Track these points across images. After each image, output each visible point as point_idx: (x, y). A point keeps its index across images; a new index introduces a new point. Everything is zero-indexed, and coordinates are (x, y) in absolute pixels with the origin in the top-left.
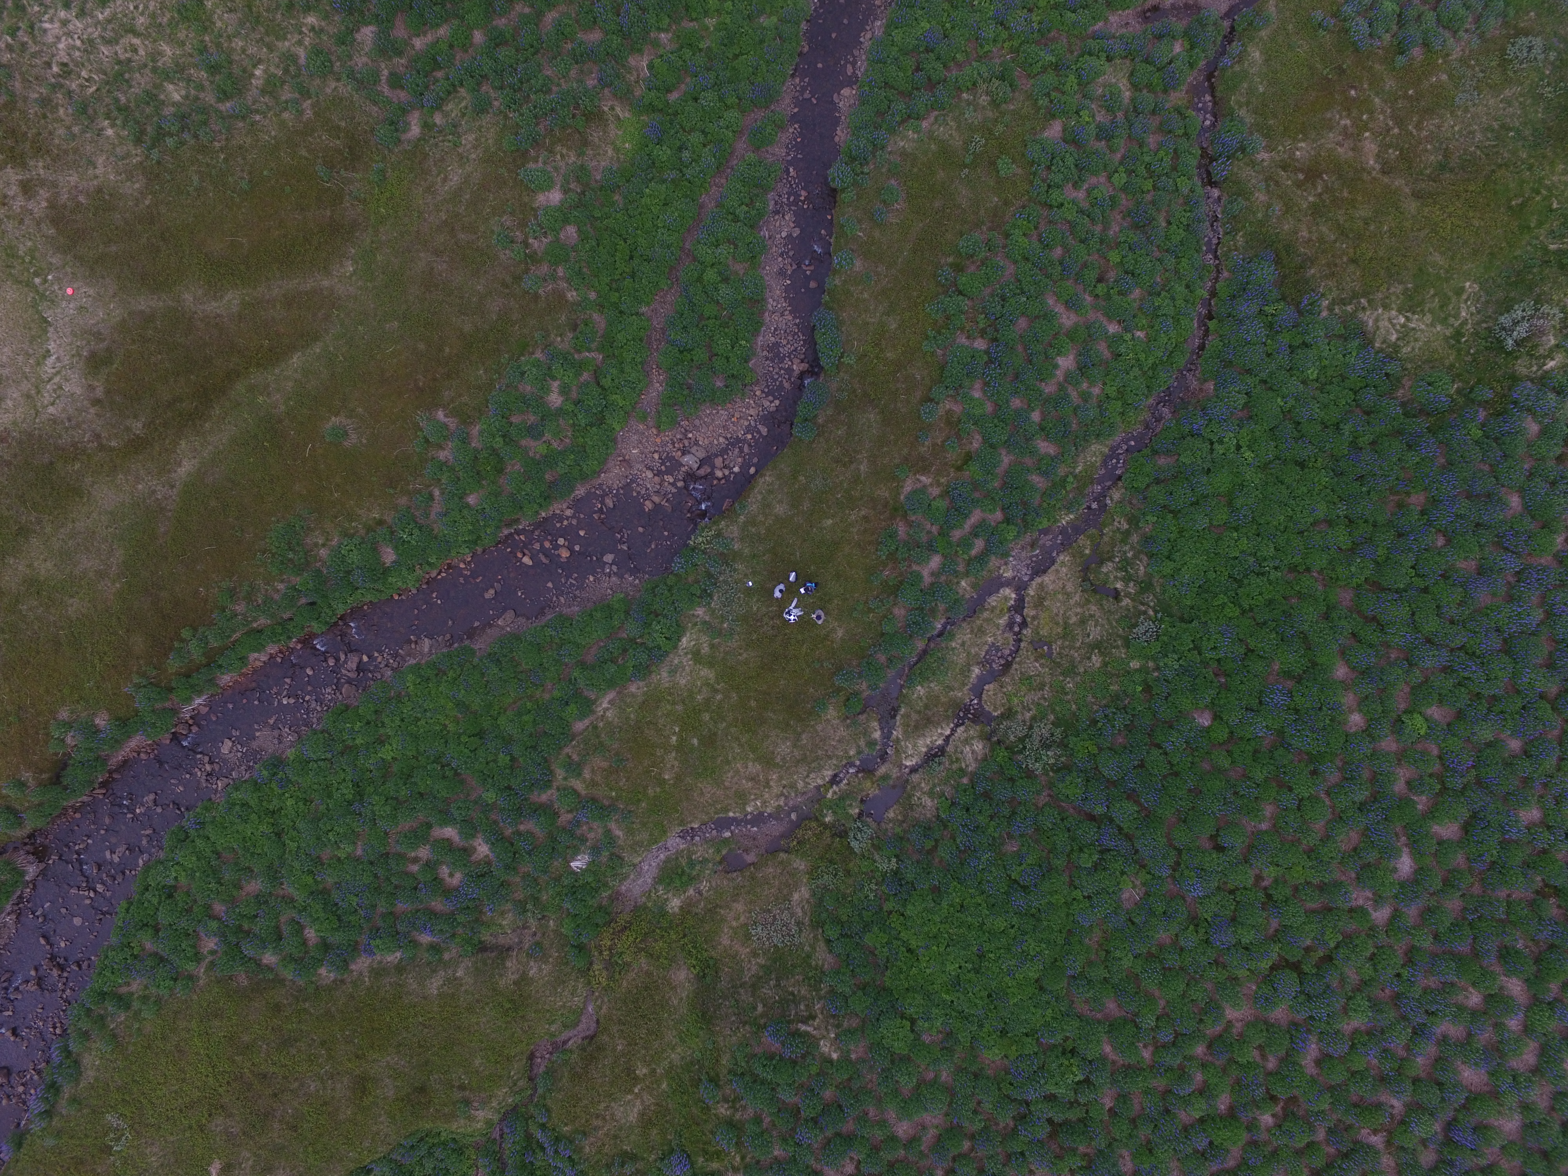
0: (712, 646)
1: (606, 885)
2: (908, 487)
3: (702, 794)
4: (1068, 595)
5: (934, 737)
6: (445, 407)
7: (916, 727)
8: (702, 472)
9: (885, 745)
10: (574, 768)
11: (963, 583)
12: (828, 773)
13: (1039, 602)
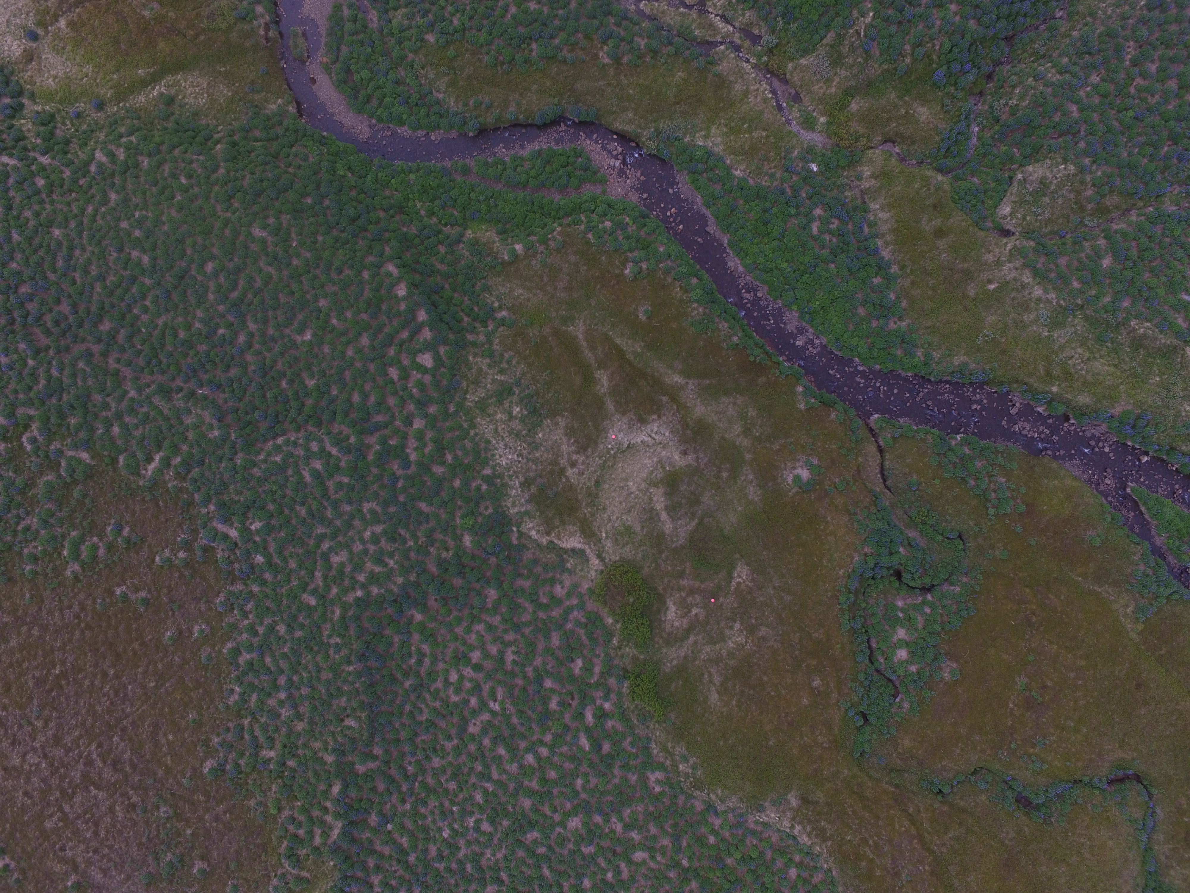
0: (701, 131)
1: (821, 152)
2: (607, 61)
3: (769, 119)
5: (717, 21)
6: (622, 270)
7: (713, 31)
9: (725, 42)
10: (772, 176)
11: (644, 26)
12: (745, 64)
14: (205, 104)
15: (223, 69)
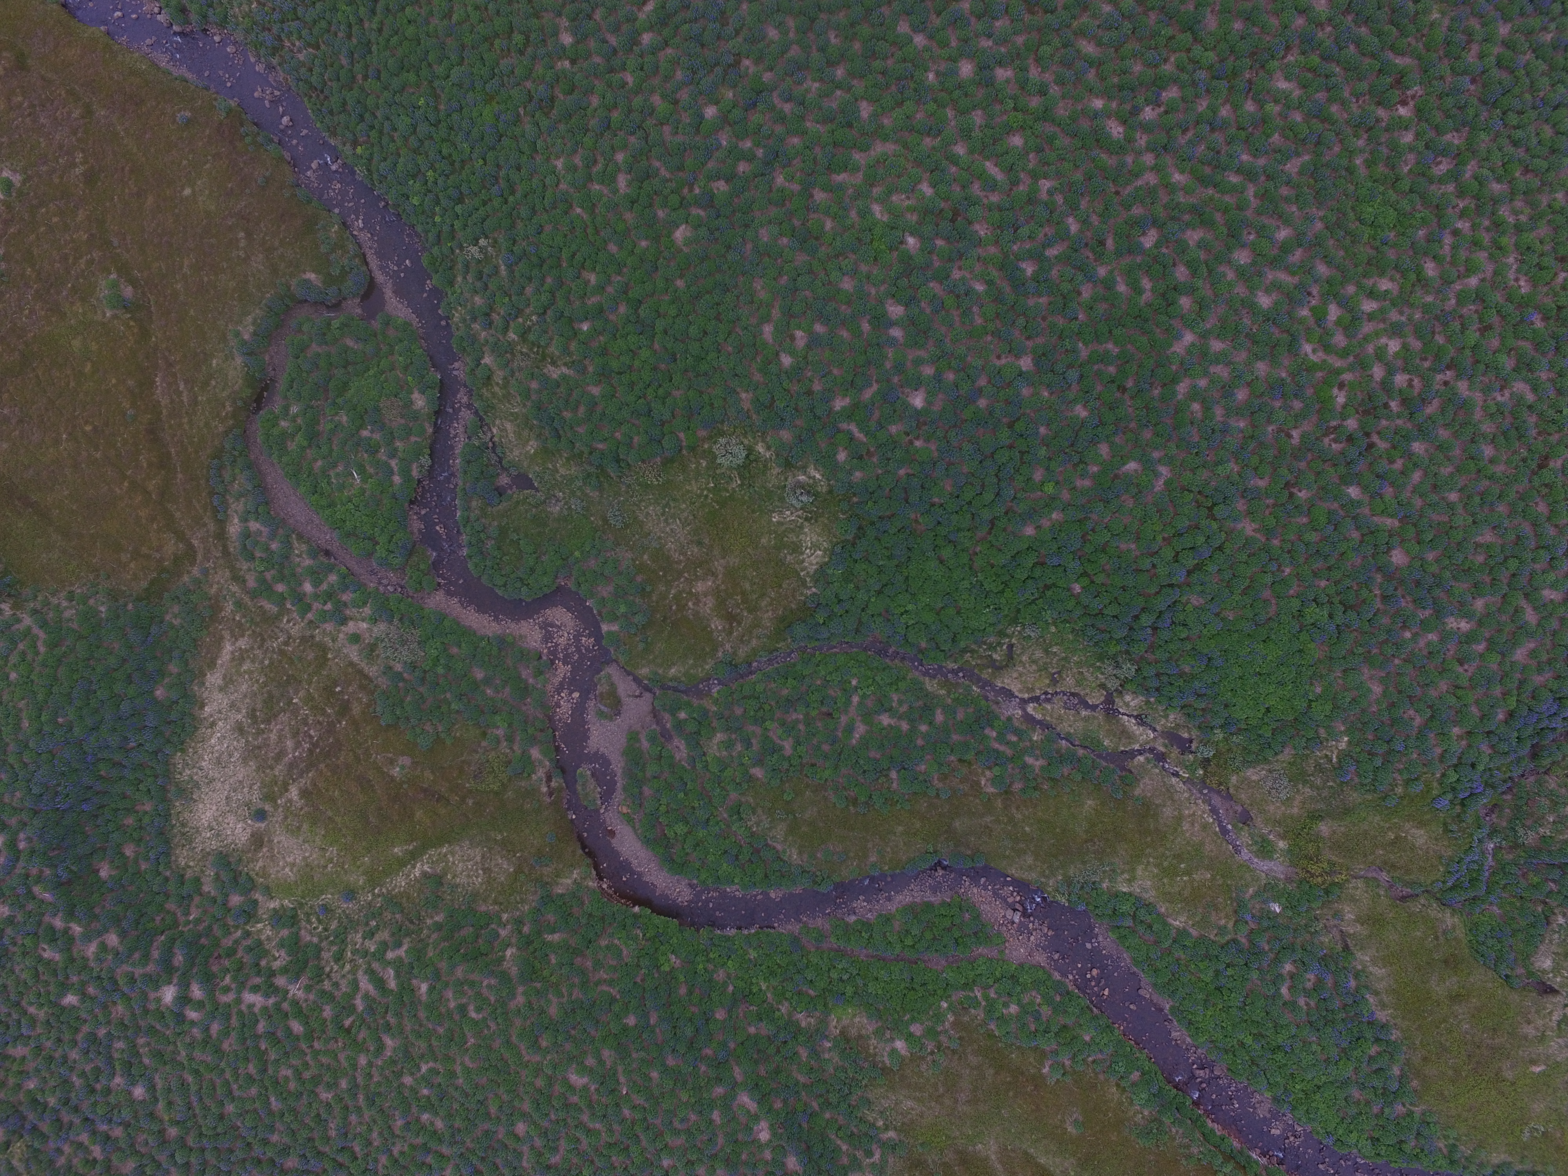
0: (1122, 873)
1: (1284, 889)
2: (991, 790)
3: (1212, 851)
4: (1021, 675)
5: (1131, 724)
6: (1040, 1070)
7: (1129, 737)
8: (1020, 909)
9: (1145, 751)
10: (1222, 930)
11: (1035, 738)
12: (1174, 780)
13: (1031, 690)
14: (482, 884)
15: (499, 837)
